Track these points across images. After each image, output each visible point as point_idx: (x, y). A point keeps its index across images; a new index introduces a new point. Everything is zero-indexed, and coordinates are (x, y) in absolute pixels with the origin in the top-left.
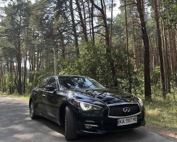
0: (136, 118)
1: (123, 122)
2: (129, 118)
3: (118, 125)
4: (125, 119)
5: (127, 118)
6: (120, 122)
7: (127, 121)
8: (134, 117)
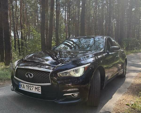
0: (39, 88)
1: (23, 87)
2: (29, 85)
3: (20, 88)
4: (25, 85)
5: (28, 85)
6: (21, 86)
7: (28, 88)
8: (36, 87)
